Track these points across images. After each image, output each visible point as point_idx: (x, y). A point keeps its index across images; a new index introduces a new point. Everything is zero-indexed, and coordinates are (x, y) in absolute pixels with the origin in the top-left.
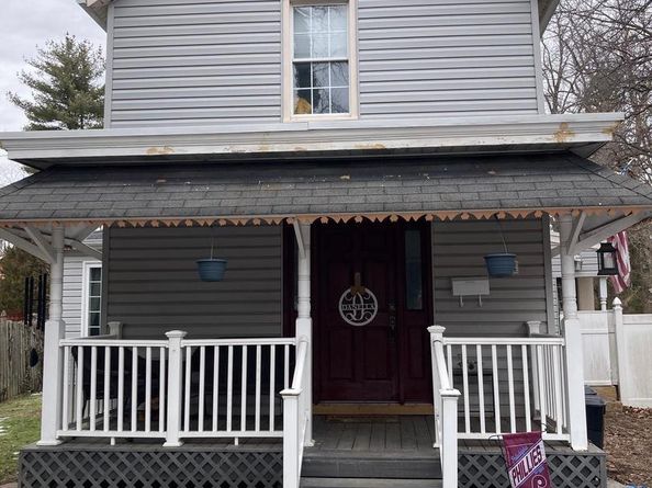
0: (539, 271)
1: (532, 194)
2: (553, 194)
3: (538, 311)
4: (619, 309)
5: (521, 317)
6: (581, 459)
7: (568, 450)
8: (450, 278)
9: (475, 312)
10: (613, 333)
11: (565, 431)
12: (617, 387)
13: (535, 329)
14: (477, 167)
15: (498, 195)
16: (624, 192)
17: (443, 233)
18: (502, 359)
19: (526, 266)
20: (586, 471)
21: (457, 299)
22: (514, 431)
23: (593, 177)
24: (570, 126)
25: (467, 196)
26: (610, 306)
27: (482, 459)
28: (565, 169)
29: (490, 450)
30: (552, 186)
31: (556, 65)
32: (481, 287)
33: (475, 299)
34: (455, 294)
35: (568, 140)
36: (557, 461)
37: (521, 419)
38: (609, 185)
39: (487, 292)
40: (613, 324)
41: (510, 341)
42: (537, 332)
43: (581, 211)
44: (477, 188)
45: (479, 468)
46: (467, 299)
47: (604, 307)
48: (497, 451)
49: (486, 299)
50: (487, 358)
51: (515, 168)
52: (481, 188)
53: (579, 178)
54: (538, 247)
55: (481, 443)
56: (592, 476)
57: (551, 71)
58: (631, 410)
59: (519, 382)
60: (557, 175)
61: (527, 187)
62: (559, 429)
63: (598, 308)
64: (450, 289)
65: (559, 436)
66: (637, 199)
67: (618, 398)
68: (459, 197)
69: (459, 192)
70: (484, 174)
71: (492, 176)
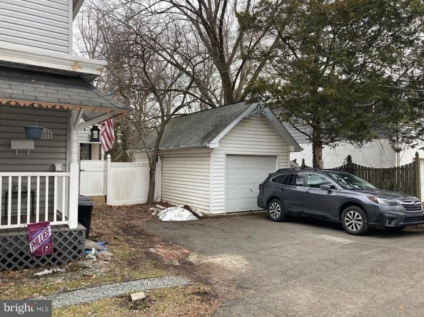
0: (64, 138)
1: (55, 96)
2: (67, 97)
3: (62, 159)
4: (109, 160)
5: (52, 162)
6: (73, 233)
7: (67, 229)
8: (10, 139)
9: (24, 158)
10: (106, 171)
11: (67, 219)
12: (106, 196)
13: (58, 167)
14: (25, 76)
15: (35, 94)
16: (103, 101)
17: (7, 113)
18: (43, 184)
19: (56, 135)
20: (75, 238)
21: (14, 151)
22: (37, 221)
23: (89, 92)
24: (79, 63)
25: (15, 92)
26: (105, 158)
27: (16, 238)
28: (77, 86)
29: (22, 233)
30: (67, 93)
31: (95, 37)
32: (30, 145)
33: (25, 151)
34: (13, 148)
35: (79, 70)
36: (61, 235)
37: (42, 216)
38: (97, 96)
39: (33, 148)
40: (106, 167)
41: (48, 174)
42: (60, 169)
43: (81, 108)
44: (23, 88)
45: (14, 243)
46: (20, 151)
47: (103, 158)
48: (24, 233)
49: (31, 152)
50: (34, 184)
51: (48, 81)
52: (26, 88)
53: (82, 91)
54: (64, 126)
55: (18, 230)
56: (78, 240)
57: (92, 40)
58: (111, 207)
59: (51, 196)
60: (71, 88)
61: (53, 92)
62: (64, 219)
63: (100, 159)
64: (10, 145)
65: (64, 222)
66: (109, 106)
67: (106, 202)
68: (11, 91)
69: (11, 88)
70: (29, 81)
71: (34, 83)
